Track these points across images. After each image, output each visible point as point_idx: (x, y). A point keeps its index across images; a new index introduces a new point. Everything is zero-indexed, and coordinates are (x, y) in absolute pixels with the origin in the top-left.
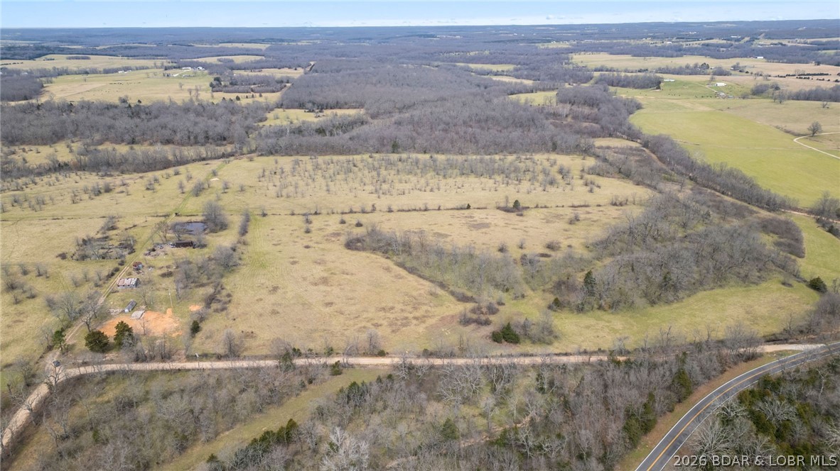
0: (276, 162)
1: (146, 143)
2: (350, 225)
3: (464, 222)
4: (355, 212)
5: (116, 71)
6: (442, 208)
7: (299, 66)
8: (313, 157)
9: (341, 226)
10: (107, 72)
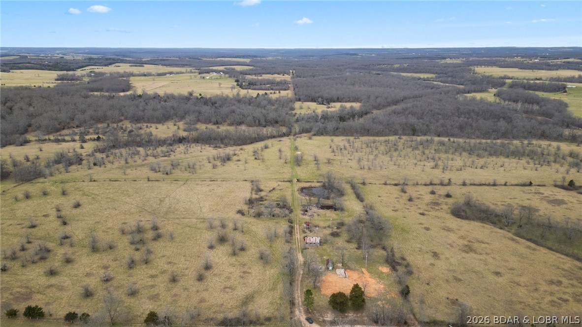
0: (332, 141)
1: (226, 124)
2: (440, 195)
3: (538, 197)
4: (436, 185)
5: (164, 74)
6: (507, 184)
7: (286, 73)
8: (356, 138)
9: (433, 196)
10: (159, 75)
